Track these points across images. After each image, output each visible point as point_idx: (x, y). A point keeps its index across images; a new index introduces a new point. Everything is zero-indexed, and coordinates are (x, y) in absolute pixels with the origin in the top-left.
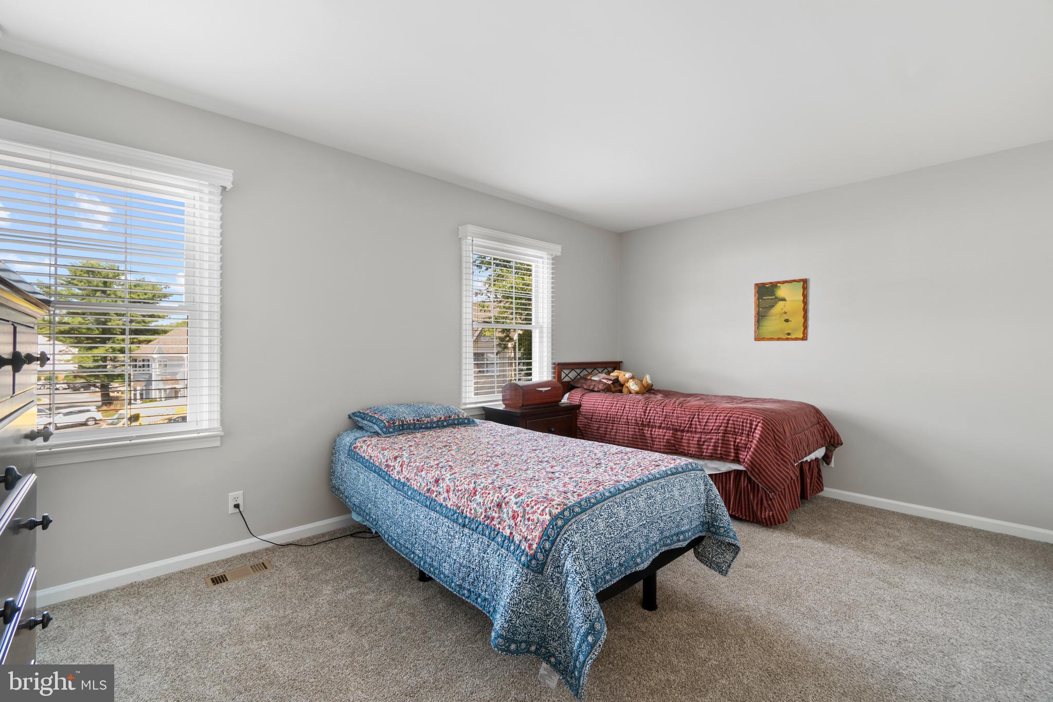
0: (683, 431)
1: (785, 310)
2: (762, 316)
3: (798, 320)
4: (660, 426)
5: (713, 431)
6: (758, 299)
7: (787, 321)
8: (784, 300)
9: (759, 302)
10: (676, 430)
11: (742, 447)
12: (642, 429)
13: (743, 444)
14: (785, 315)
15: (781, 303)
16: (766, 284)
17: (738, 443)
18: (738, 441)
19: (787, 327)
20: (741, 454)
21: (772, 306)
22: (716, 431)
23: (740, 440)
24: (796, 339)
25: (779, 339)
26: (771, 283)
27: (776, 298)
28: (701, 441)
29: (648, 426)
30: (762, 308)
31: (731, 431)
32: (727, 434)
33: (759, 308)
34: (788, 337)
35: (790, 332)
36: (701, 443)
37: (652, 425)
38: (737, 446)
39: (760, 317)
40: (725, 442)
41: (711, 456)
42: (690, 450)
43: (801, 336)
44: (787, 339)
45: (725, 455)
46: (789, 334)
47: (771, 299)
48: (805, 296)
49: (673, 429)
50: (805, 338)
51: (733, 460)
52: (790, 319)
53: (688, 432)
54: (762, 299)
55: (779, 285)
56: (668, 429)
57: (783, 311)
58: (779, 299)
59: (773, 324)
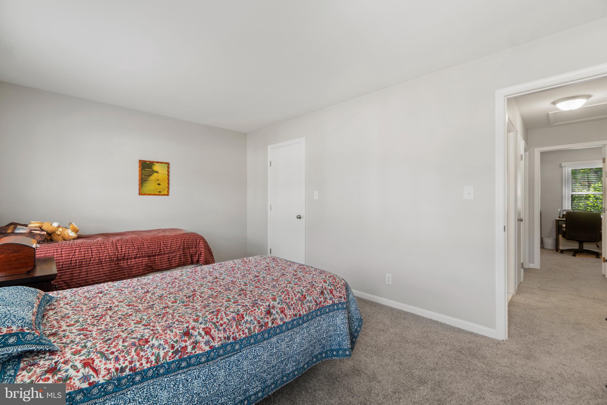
0: (155, 256)
1: (158, 178)
2: (144, 181)
3: (164, 185)
4: (136, 257)
5: (176, 250)
6: (142, 170)
7: (159, 184)
8: (157, 172)
9: (142, 172)
10: (150, 256)
11: (194, 255)
12: (118, 264)
13: (195, 253)
14: (158, 181)
15: (156, 174)
16: (147, 161)
17: (192, 253)
18: (191, 252)
19: (159, 188)
20: (194, 259)
21: (150, 175)
22: (178, 250)
23: (193, 250)
24: (164, 195)
25: (154, 195)
26: (149, 161)
27: (153, 171)
28: (170, 258)
29: (124, 259)
30: (144, 175)
31: (186, 247)
32: (185, 249)
33: (142, 175)
34: (160, 194)
35: (161, 191)
36: (170, 259)
37: (127, 258)
38: (192, 255)
39: (143, 181)
40: (185, 254)
41: (179, 265)
42: (163, 266)
43: (166, 193)
44: (159, 195)
45: (186, 262)
46: (160, 192)
47: (150, 171)
48: (168, 172)
49: (147, 256)
50: (168, 195)
51: (191, 263)
52: (161, 184)
53: (158, 255)
54: (144, 170)
55: (154, 163)
56: (144, 257)
57: (157, 179)
58: (154, 171)
59: (150, 186)
